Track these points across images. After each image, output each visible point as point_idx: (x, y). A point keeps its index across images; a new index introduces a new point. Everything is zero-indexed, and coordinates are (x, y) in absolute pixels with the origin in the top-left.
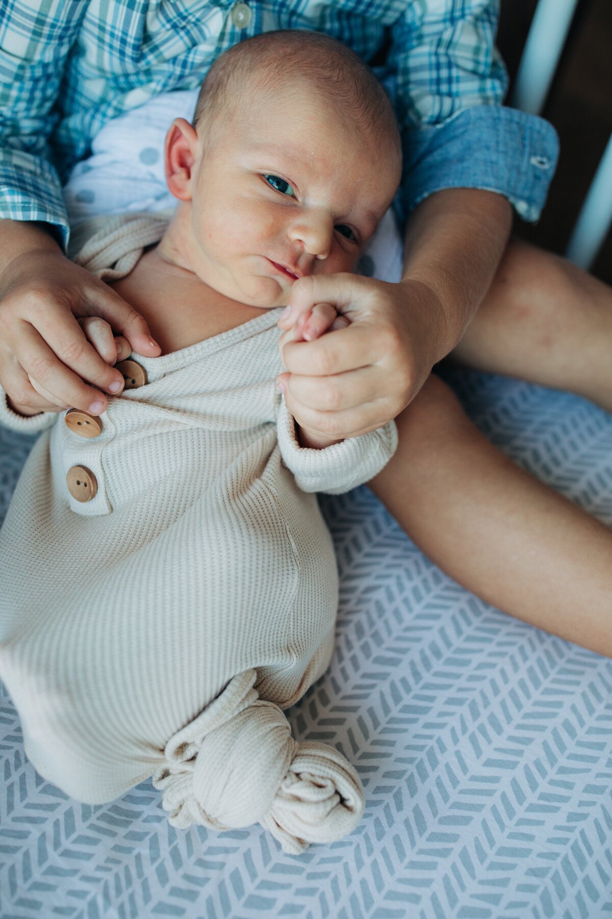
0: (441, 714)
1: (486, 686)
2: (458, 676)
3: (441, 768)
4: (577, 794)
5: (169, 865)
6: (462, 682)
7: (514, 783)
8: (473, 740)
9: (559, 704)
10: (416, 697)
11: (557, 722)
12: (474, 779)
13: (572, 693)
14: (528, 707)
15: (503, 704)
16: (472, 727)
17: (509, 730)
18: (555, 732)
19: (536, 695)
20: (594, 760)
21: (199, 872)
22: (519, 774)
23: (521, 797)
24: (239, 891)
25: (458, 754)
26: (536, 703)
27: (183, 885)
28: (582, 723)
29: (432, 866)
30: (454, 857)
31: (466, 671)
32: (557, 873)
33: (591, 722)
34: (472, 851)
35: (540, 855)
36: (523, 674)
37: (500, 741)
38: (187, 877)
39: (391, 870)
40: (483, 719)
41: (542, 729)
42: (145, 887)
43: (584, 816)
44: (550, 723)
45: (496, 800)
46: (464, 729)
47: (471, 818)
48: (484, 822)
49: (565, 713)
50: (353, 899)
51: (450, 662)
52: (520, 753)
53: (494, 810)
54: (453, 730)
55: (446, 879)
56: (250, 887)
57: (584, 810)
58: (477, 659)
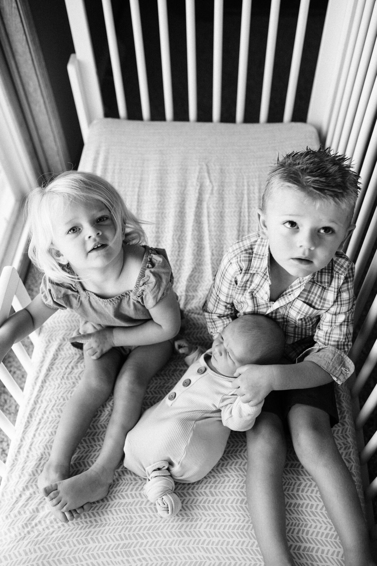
0: (208, 514)
1: (223, 518)
2: (220, 511)
3: (196, 523)
4: (214, 555)
5: (135, 489)
6: (220, 513)
7: (205, 540)
8: (208, 525)
9: (232, 537)
10: (208, 506)
11: (227, 540)
12: (199, 531)
13: (238, 538)
14: (226, 531)
15: (221, 525)
16: (210, 522)
17: (216, 531)
18: (224, 541)
19: (230, 531)
20: (225, 553)
21: (138, 495)
22: (208, 540)
23: (203, 543)
24: (141, 505)
25: (202, 524)
26: (228, 532)
27: (134, 495)
28: (232, 545)
29: (174, 536)
30: (179, 539)
31: (223, 511)
32: (193, 562)
33: (234, 547)
34: (183, 542)
35: (194, 556)
36: (233, 524)
37: (212, 530)
38: (135, 494)
39: (167, 529)
40: (214, 524)
41: (223, 537)
42: (128, 489)
43: (210, 560)
44: (226, 538)
45: (198, 539)
46: (209, 521)
47: (190, 537)
48: (191, 540)
49: (231, 540)
50: (156, 526)
51: (223, 507)
52: (213, 537)
53: (196, 540)
54: (206, 519)
55: (174, 540)
56: (143, 506)
57: (211, 559)
58: (228, 512)
